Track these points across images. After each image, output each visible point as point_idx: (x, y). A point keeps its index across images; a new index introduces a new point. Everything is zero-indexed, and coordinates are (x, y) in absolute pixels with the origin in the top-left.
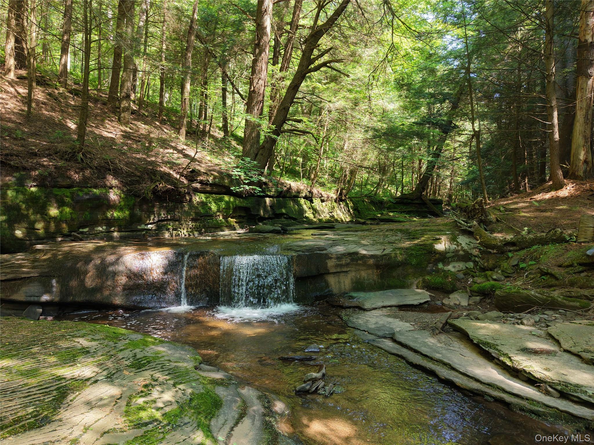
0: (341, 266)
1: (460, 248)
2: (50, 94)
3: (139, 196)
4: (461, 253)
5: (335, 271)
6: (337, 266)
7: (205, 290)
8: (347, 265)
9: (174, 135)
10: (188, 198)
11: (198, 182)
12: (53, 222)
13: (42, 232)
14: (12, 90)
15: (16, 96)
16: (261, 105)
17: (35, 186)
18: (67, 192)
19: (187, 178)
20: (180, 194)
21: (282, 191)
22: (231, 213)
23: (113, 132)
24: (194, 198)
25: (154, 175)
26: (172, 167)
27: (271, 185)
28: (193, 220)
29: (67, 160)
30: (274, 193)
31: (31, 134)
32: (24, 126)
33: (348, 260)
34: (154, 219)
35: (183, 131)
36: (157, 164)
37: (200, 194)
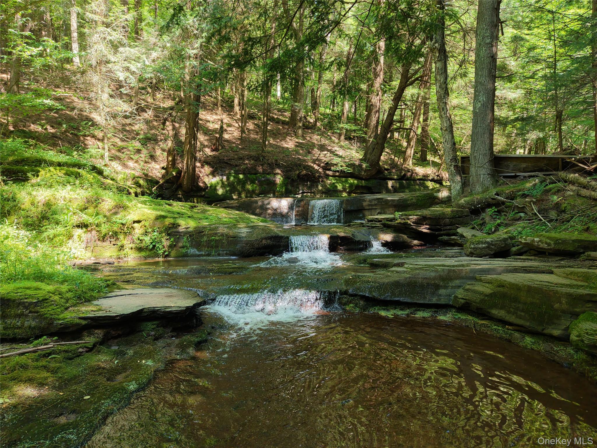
0: (372, 205)
2: (256, 124)
3: (290, 179)
5: (368, 208)
6: (369, 205)
7: (304, 217)
8: (375, 205)
9: (337, 141)
10: (321, 180)
11: (330, 170)
12: (248, 191)
13: (243, 196)
14: (237, 125)
15: (238, 128)
16: (377, 114)
17: (240, 174)
18: (254, 176)
19: (323, 168)
20: (314, 177)
21: (405, 175)
22: (353, 189)
23: (290, 144)
24: (325, 180)
25: (300, 166)
26: (314, 162)
27: (394, 171)
28: (323, 193)
29: (256, 161)
30: (396, 177)
31: (241, 149)
32: (239, 145)
33: (376, 202)
34: (299, 192)
35: (343, 137)
36: (305, 161)
37: (330, 178)
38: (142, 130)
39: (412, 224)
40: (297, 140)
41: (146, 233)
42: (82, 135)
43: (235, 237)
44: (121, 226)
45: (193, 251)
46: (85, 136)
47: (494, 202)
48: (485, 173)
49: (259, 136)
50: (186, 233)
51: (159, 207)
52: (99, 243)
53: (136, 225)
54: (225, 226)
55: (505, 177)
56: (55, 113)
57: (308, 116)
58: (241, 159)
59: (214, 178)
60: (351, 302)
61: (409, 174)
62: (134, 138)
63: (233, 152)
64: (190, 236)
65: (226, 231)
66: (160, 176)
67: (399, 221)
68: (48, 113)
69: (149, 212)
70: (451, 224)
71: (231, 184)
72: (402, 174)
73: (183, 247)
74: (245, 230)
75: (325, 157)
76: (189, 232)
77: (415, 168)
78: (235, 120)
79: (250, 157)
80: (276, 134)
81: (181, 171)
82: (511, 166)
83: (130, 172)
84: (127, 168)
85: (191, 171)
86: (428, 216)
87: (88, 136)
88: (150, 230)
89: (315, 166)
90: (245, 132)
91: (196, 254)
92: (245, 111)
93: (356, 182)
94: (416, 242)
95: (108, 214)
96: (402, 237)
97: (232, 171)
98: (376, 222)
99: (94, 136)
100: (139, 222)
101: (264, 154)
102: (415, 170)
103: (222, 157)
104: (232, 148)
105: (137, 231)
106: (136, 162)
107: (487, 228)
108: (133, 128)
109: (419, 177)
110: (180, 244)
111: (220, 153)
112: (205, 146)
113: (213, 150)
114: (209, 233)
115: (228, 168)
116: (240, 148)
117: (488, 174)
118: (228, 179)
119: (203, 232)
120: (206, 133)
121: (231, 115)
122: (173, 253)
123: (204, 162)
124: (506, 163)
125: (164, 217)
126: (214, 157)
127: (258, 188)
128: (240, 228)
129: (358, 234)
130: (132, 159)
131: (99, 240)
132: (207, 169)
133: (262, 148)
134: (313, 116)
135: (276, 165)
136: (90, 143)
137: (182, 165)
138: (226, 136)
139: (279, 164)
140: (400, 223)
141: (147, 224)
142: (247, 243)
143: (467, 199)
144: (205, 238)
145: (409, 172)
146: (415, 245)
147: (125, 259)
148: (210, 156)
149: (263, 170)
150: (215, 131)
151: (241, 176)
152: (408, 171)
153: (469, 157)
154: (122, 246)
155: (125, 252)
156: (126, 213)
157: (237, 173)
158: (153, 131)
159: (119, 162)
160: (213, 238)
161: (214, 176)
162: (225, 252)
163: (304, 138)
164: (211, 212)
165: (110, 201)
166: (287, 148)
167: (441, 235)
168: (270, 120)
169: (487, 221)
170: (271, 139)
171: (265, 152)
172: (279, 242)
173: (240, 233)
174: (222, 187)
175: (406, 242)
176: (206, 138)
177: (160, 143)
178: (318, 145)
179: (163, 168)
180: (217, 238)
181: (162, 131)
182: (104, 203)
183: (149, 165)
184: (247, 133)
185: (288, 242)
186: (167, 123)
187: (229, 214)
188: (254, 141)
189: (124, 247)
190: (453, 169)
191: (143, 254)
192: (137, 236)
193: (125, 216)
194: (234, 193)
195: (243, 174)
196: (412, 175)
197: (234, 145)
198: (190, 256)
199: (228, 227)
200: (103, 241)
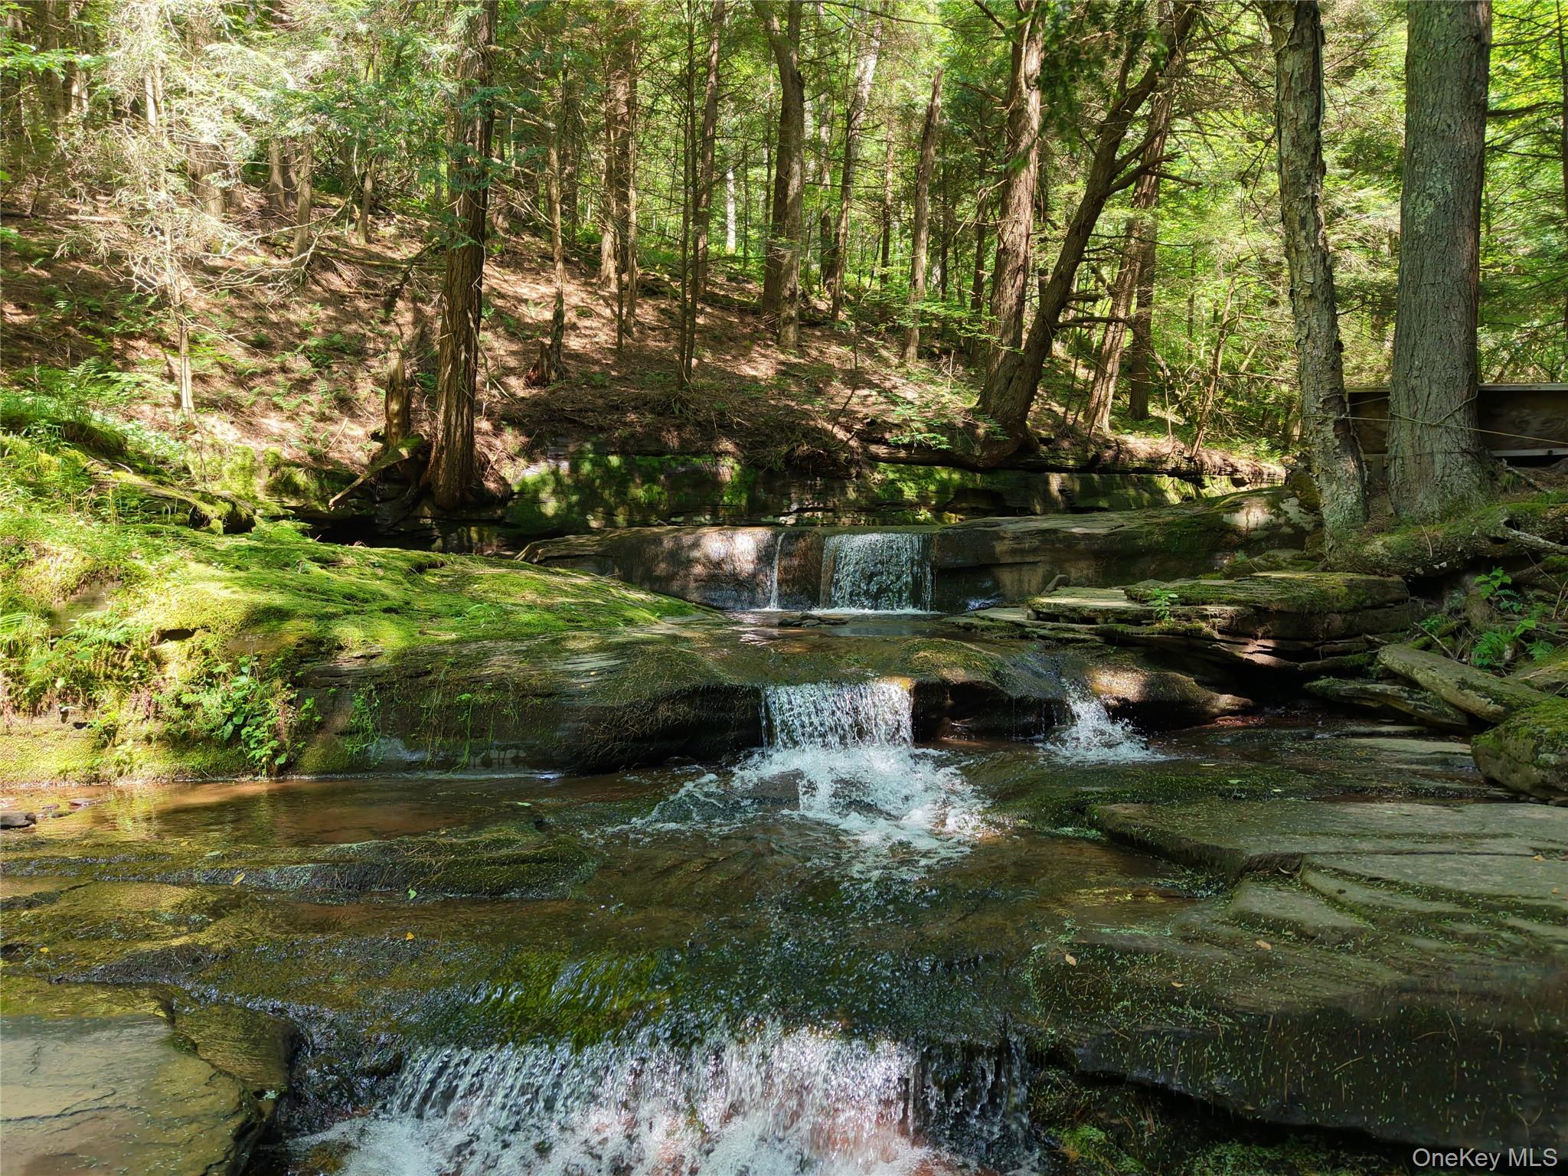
0: (1022, 552)
1: (1282, 520)
2: (663, 311)
3: (762, 468)
4: (1287, 530)
5: (1010, 561)
6: (1013, 552)
7: (806, 589)
8: (1034, 551)
9: (895, 361)
10: (853, 471)
11: (882, 441)
12: (635, 506)
13: (620, 519)
14: (607, 312)
15: (611, 321)
16: (1021, 277)
17: (612, 454)
18: (655, 462)
19: (859, 435)
20: (835, 462)
21: (1097, 457)
22: (948, 500)
23: (761, 367)
24: (866, 471)
25: (793, 431)
26: (834, 417)
27: (1066, 444)
28: (861, 510)
29: (659, 414)
30: (1071, 462)
31: (618, 379)
32: (611, 367)
33: (1036, 543)
34: (789, 507)
35: (912, 350)
36: (806, 414)
37: (882, 465)
38: (318, 321)
39: (1218, 636)
40: (782, 357)
41: (209, 679)
42: (118, 335)
43: (550, 695)
44: (111, 651)
45: (390, 748)
46: (131, 336)
47: (1499, 551)
48: (1451, 447)
49: (673, 343)
50: (362, 677)
51: (275, 574)
52: (20, 721)
53: (170, 648)
54: (518, 646)
55: (1514, 461)
56: (41, 267)
57: (812, 293)
58: (616, 408)
59: (533, 468)
60: (1085, 1115)
61: (1109, 454)
62: (291, 347)
63: (594, 387)
64: (380, 688)
65: (518, 668)
66: (365, 460)
67: (1168, 623)
68: (17, 268)
69: (226, 594)
70: (1350, 633)
71: (583, 486)
72: (1090, 455)
73: (349, 732)
74: (594, 662)
75: (866, 403)
76: (374, 675)
77: (1123, 437)
78: (603, 298)
79: (641, 405)
80: (719, 340)
81: (430, 445)
82: (1535, 424)
83: (264, 446)
84: (257, 435)
85: (459, 445)
86: (1274, 607)
87: (142, 335)
88: (223, 667)
89: (836, 430)
90: (630, 333)
91: (400, 761)
92: (632, 272)
93: (956, 476)
94: (1225, 700)
95: (59, 605)
96: (1177, 681)
97: (588, 446)
98: (1073, 621)
99: (159, 339)
100: (180, 634)
101: (685, 396)
102: (1125, 443)
103: (558, 405)
104: (588, 378)
105: (173, 670)
106: (291, 418)
107: (1483, 647)
108: (292, 317)
109: (1137, 464)
110: (340, 722)
111: (553, 392)
112: (510, 371)
113: (530, 383)
114: (452, 676)
115: (575, 436)
116: (613, 378)
117: (1464, 452)
118: (575, 468)
119: (428, 673)
120: (513, 334)
121: (591, 285)
122: (312, 756)
123: (503, 419)
124: (1514, 413)
125: (281, 614)
126: (535, 403)
127: (664, 497)
128: (577, 653)
129: (1014, 672)
130: (277, 407)
131: (17, 709)
132: (512, 439)
133: (680, 375)
134: (828, 295)
135: (720, 426)
136: (146, 358)
137: (431, 426)
138: (574, 343)
139: (730, 425)
140: (1172, 632)
141: (211, 642)
142: (597, 717)
143: (1394, 539)
144: (436, 699)
145: (1110, 448)
146: (1224, 712)
147: (120, 783)
148: (523, 399)
149: (682, 441)
150: (540, 328)
151: (614, 460)
152: (1107, 444)
153: (1388, 394)
154: (110, 732)
155: (120, 753)
156: (130, 602)
157: (601, 451)
158: (354, 327)
159: (230, 418)
160: (465, 696)
161: (532, 460)
162: (510, 754)
163: (803, 354)
164: (486, 587)
165: (69, 555)
166: (755, 379)
167: (1315, 674)
168: (704, 300)
169: (1477, 622)
170: (708, 355)
171: (688, 390)
172: (722, 709)
173: (572, 674)
174: (555, 492)
175: (1193, 702)
176: (514, 347)
177: (374, 362)
178: (845, 371)
179: (375, 436)
180: (481, 698)
181: (382, 327)
182: (45, 561)
183: (332, 428)
184: (636, 335)
185: (756, 708)
186: (400, 304)
187: (549, 590)
188: (659, 360)
189: (119, 736)
190: (1331, 435)
191: (195, 760)
192: (170, 691)
193: (125, 613)
194: (592, 510)
195: (622, 453)
196: (1116, 457)
197: (597, 368)
198: (376, 769)
199: (527, 653)
200: (35, 711)
